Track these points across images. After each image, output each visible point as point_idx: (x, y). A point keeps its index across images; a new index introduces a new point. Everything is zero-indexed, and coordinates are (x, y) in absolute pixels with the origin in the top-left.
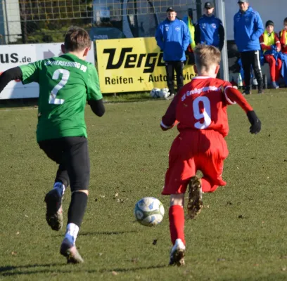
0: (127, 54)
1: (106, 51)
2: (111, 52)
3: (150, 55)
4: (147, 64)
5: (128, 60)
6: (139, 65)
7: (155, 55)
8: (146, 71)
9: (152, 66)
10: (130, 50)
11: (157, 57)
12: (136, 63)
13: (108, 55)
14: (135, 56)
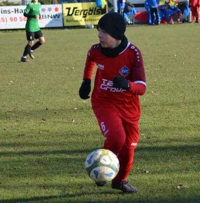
0: (75, 10)
1: (67, 8)
2: (69, 9)
3: (85, 10)
4: (84, 14)
5: (76, 12)
6: (80, 14)
7: (87, 10)
8: (83, 17)
9: (86, 15)
10: (76, 8)
11: (88, 11)
12: (79, 14)
13: (68, 10)
14: (79, 11)
